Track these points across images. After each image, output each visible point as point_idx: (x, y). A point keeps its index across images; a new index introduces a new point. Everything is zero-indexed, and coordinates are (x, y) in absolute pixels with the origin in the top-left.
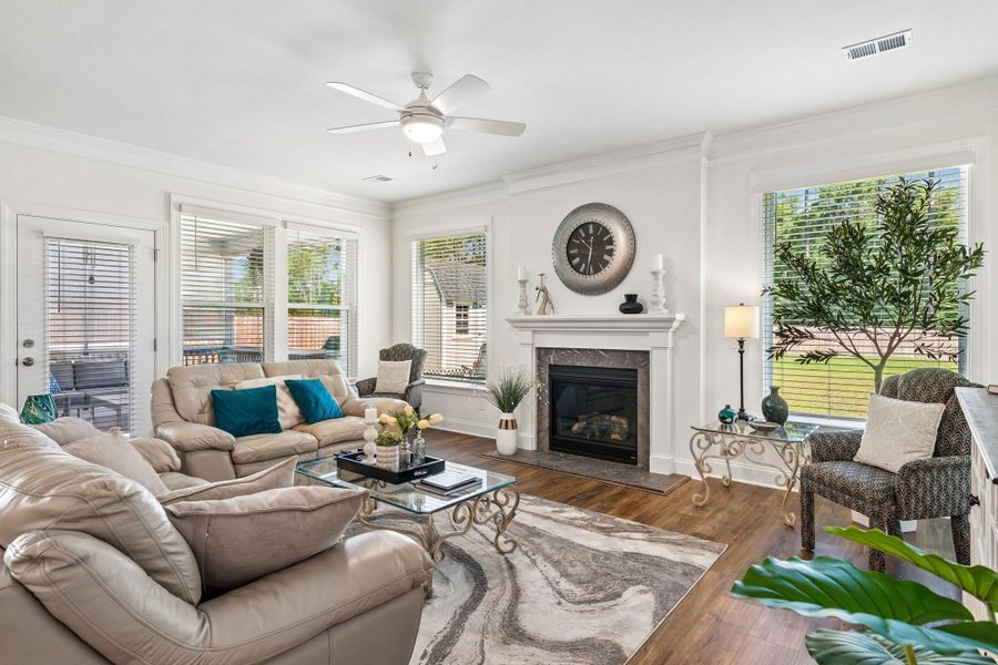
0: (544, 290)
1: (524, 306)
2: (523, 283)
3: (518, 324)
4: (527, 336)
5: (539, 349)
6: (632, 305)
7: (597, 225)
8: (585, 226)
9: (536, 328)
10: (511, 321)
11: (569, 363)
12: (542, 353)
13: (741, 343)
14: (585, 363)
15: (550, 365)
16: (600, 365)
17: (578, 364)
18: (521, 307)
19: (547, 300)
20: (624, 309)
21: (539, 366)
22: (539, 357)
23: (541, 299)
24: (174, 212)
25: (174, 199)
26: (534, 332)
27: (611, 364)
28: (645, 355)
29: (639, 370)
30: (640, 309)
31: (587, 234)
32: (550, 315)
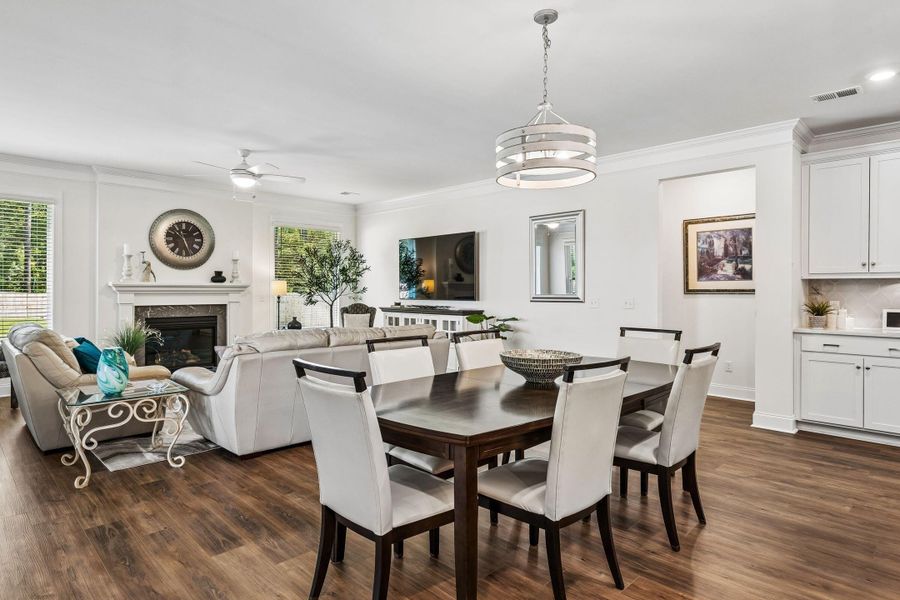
0: (149, 265)
1: (129, 276)
2: (129, 257)
3: (122, 289)
4: (129, 298)
5: (136, 307)
6: (218, 277)
7: (188, 224)
8: (179, 224)
9: (136, 290)
10: (118, 287)
11: (165, 316)
12: (139, 311)
13: (279, 298)
14: (179, 314)
15: (146, 319)
16: (191, 315)
18: (127, 276)
19: (151, 271)
20: (214, 280)
21: (136, 320)
22: (136, 313)
26: (136, 294)
27: (199, 314)
28: (224, 307)
29: (219, 317)
30: (223, 280)
31: (181, 229)
32: (152, 283)
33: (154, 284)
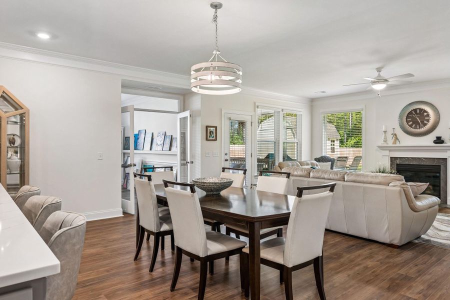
0: (395, 135)
1: (385, 141)
2: (385, 132)
3: (382, 148)
4: (387, 153)
5: (391, 157)
6: (439, 140)
7: (421, 110)
8: (415, 110)
9: (390, 149)
10: (379, 147)
11: (407, 163)
12: (393, 159)
14: (415, 163)
15: (397, 164)
16: (422, 164)
17: (411, 163)
18: (384, 141)
19: (397, 139)
20: (435, 142)
21: (391, 164)
22: (391, 161)
23: (394, 138)
24: (256, 108)
25: (257, 104)
26: (390, 151)
27: (427, 164)
28: (445, 160)
29: (442, 166)
30: (442, 142)
31: (416, 113)
32: (398, 145)
33: (399, 145)
